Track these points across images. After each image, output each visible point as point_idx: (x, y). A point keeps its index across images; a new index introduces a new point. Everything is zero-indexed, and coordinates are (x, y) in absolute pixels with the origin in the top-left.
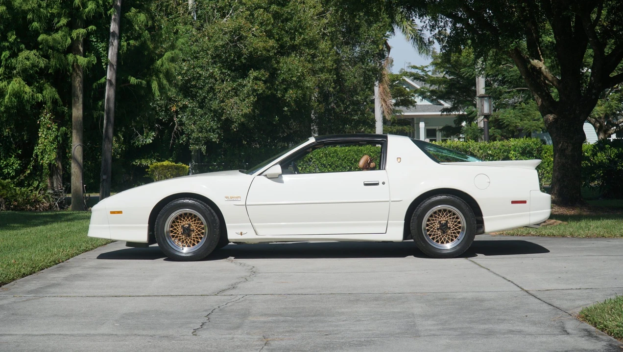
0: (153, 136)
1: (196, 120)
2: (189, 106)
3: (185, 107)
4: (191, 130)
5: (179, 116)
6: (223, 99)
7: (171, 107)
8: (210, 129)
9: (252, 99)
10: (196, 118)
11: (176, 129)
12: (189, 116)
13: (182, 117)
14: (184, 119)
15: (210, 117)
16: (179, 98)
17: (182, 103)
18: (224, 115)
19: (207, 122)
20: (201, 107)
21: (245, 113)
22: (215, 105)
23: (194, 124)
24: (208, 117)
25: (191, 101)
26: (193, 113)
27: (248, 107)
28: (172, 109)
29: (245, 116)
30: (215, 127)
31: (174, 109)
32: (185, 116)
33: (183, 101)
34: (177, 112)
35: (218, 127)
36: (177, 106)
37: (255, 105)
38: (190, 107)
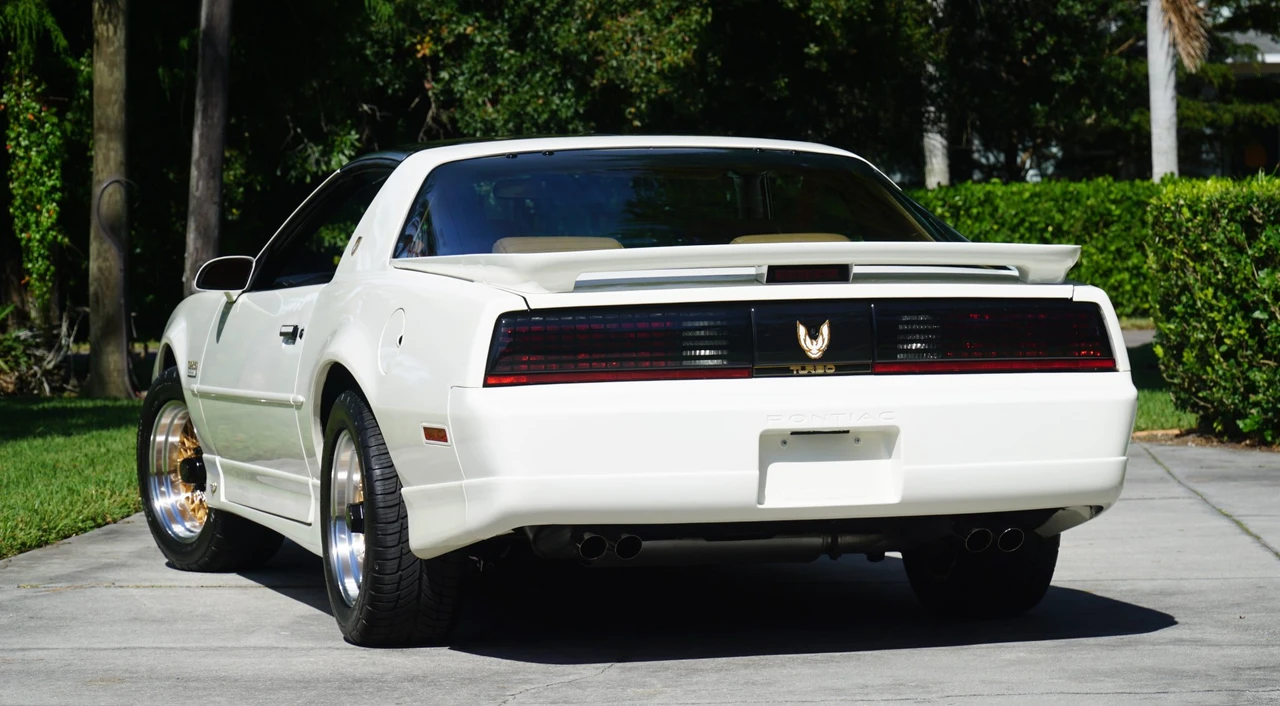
0: (352, 145)
1: (500, 87)
2: (478, 39)
3: (464, 41)
4: (484, 122)
5: (444, 75)
6: (596, 16)
7: (414, 44)
8: (547, 122)
9: (696, 17)
10: (500, 81)
11: (433, 118)
12: (476, 74)
13: (453, 78)
14: (459, 86)
15: (550, 79)
16: (441, 14)
17: (453, 30)
18: (598, 73)
19: (538, 97)
20: (517, 43)
21: (670, 66)
22: (566, 35)
23: (494, 102)
24: (542, 78)
25: (484, 23)
26: (491, 62)
27: (681, 45)
28: (418, 51)
29: (672, 74)
30: (565, 114)
31: (425, 50)
32: (463, 74)
33: (458, 23)
34: (434, 61)
35: (576, 112)
36: (437, 39)
37: (706, 38)
38: (482, 44)
